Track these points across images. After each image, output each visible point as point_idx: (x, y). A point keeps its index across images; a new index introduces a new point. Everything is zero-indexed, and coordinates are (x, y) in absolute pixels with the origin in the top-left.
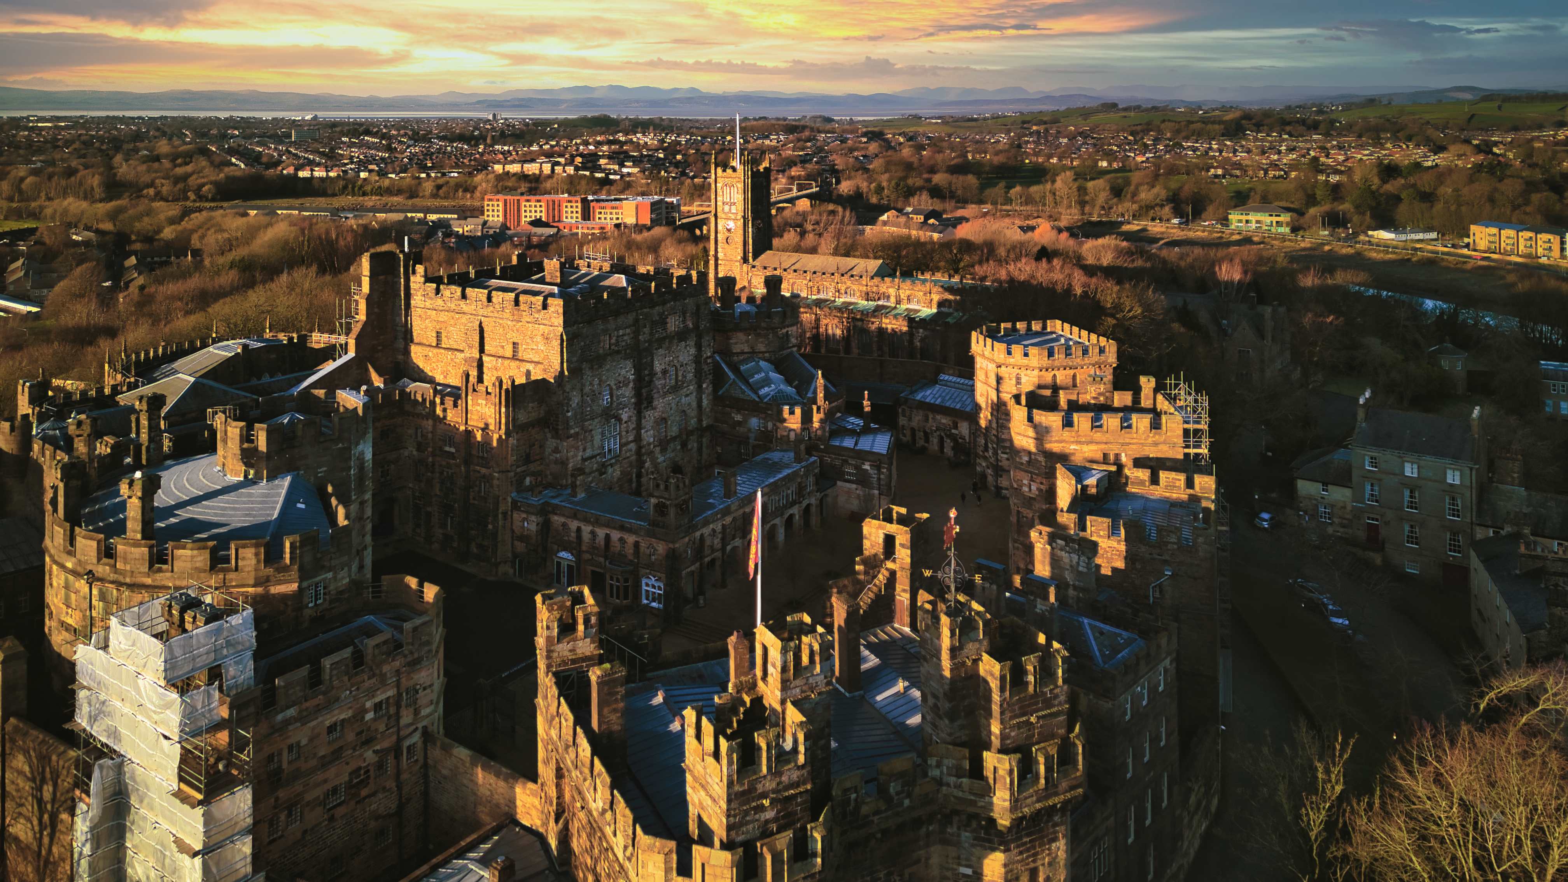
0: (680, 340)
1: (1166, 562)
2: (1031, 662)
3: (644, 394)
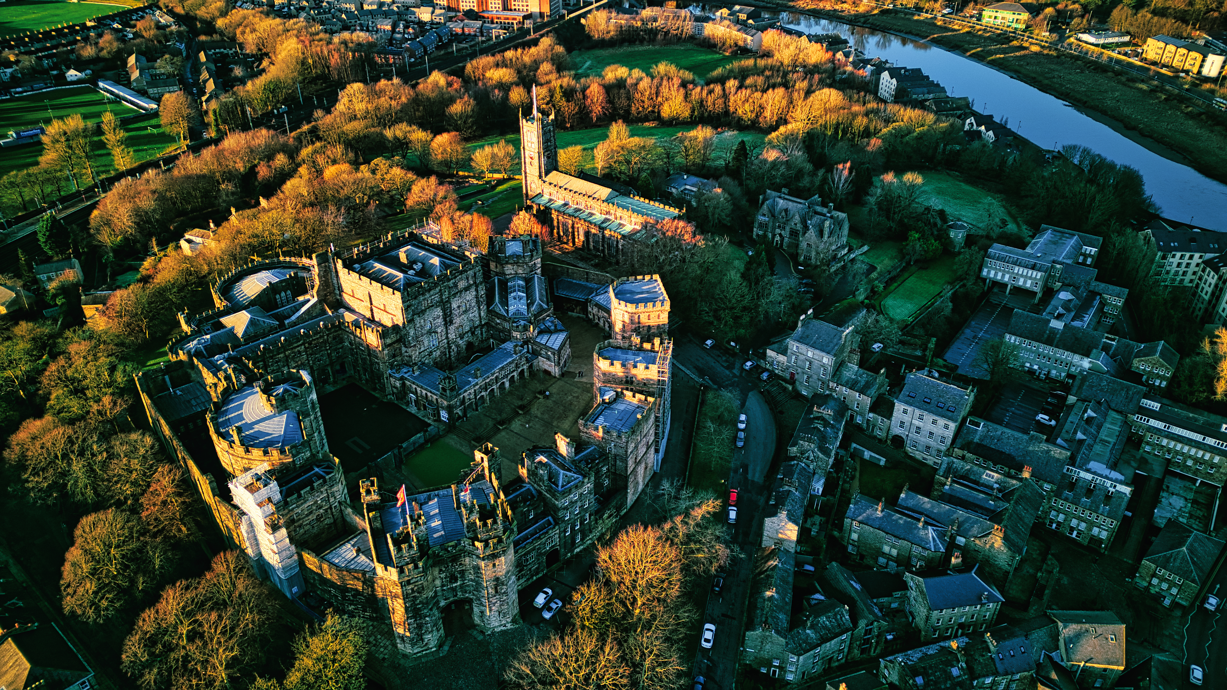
0: (466, 291)
1: (612, 441)
2: (489, 521)
3: (448, 320)
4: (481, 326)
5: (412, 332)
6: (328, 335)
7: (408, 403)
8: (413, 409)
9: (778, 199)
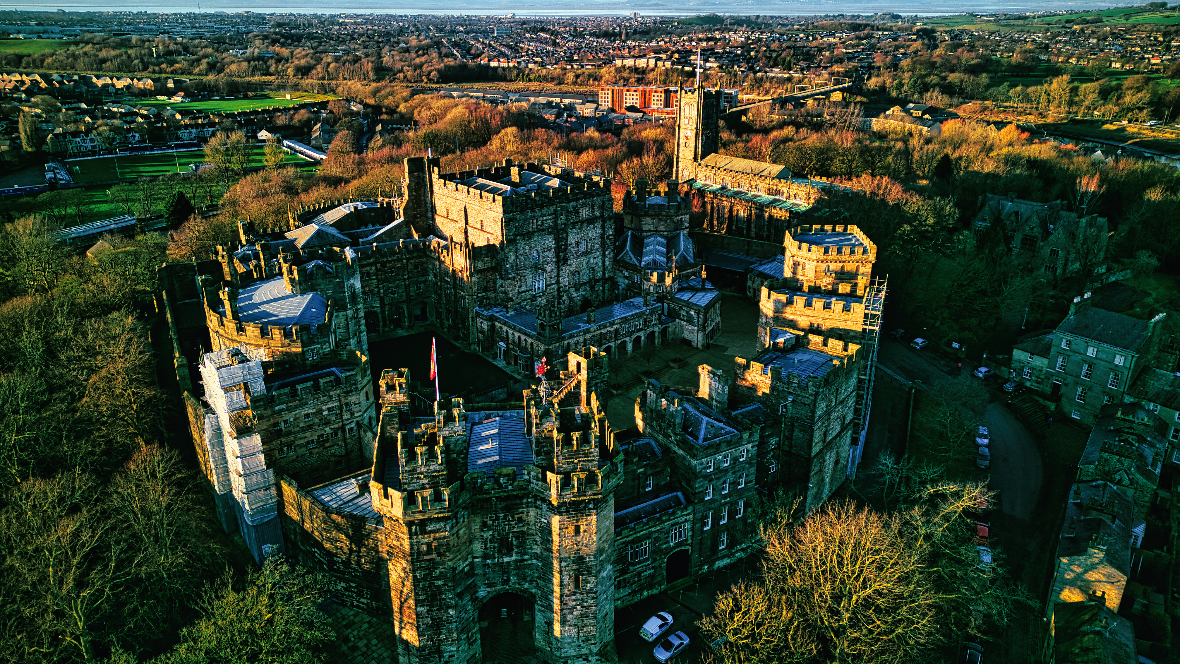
0: (589, 224)
1: (790, 393)
2: (575, 435)
3: (561, 259)
4: (604, 280)
5: (512, 258)
6: (408, 259)
7: (495, 356)
8: (501, 363)
9: (1004, 202)
